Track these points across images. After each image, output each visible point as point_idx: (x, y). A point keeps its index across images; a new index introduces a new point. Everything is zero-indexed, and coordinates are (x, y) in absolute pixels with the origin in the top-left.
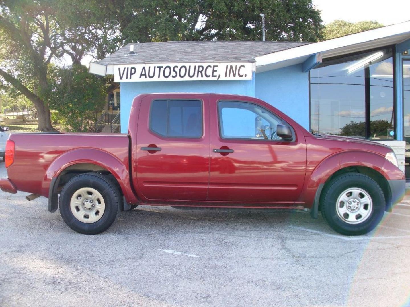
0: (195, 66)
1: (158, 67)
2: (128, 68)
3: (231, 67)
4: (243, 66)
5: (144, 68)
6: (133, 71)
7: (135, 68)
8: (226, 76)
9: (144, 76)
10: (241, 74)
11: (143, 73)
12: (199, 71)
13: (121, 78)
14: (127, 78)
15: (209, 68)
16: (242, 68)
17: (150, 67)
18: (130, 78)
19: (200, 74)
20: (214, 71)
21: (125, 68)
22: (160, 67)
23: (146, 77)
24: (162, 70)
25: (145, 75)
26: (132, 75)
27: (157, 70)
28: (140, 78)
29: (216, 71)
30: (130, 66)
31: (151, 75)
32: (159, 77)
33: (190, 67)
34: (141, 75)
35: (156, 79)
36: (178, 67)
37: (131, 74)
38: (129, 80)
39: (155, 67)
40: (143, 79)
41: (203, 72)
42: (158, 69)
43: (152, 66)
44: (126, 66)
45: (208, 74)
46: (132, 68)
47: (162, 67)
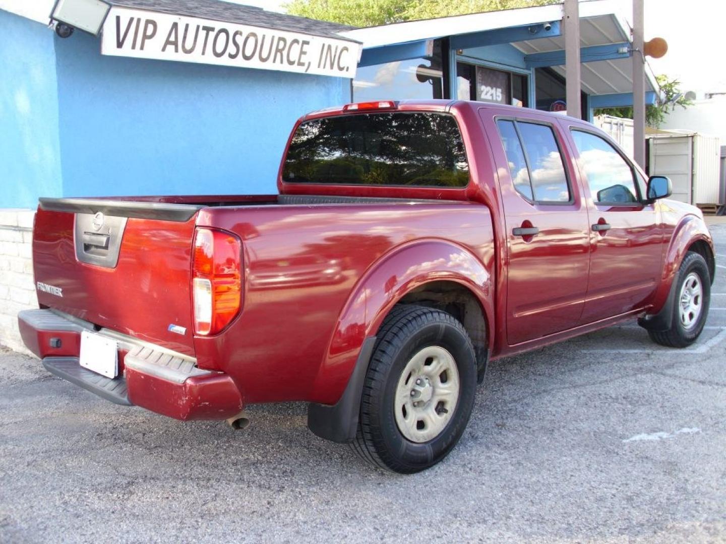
0: (273, 37)
1: (205, 28)
2: (139, 20)
3: (329, 47)
4: (346, 49)
5: (175, 25)
6: (150, 28)
7: (154, 24)
8: (319, 66)
9: (173, 47)
10: (342, 66)
11: (172, 39)
12: (278, 50)
13: (120, 45)
14: (133, 47)
15: (295, 45)
16: (345, 52)
17: (187, 26)
18: (142, 48)
19: (279, 54)
20: (302, 53)
21: (132, 19)
22: (208, 29)
23: (176, 51)
24: (212, 35)
25: (175, 44)
26: (147, 41)
27: (202, 34)
28: (164, 49)
29: (305, 53)
30: (145, 15)
31: (188, 46)
32: (203, 53)
33: (264, 37)
34: (168, 42)
35: (196, 58)
36: (243, 35)
37: (145, 37)
38: (137, 54)
39: (198, 27)
40: (170, 55)
41: (285, 53)
42: (205, 32)
43: (194, 22)
44: (136, 14)
45: (292, 59)
46: (148, 22)
47: (213, 29)
